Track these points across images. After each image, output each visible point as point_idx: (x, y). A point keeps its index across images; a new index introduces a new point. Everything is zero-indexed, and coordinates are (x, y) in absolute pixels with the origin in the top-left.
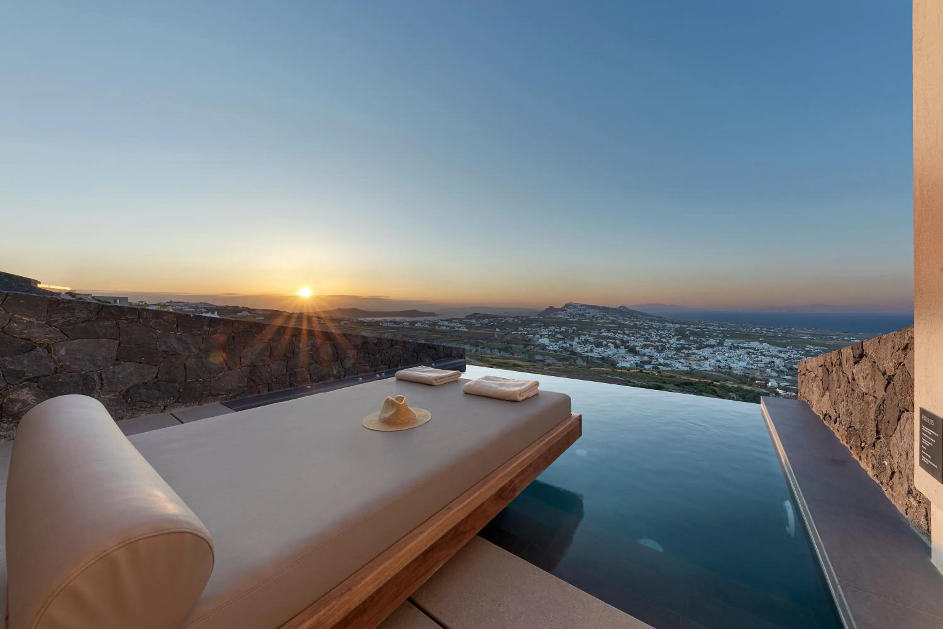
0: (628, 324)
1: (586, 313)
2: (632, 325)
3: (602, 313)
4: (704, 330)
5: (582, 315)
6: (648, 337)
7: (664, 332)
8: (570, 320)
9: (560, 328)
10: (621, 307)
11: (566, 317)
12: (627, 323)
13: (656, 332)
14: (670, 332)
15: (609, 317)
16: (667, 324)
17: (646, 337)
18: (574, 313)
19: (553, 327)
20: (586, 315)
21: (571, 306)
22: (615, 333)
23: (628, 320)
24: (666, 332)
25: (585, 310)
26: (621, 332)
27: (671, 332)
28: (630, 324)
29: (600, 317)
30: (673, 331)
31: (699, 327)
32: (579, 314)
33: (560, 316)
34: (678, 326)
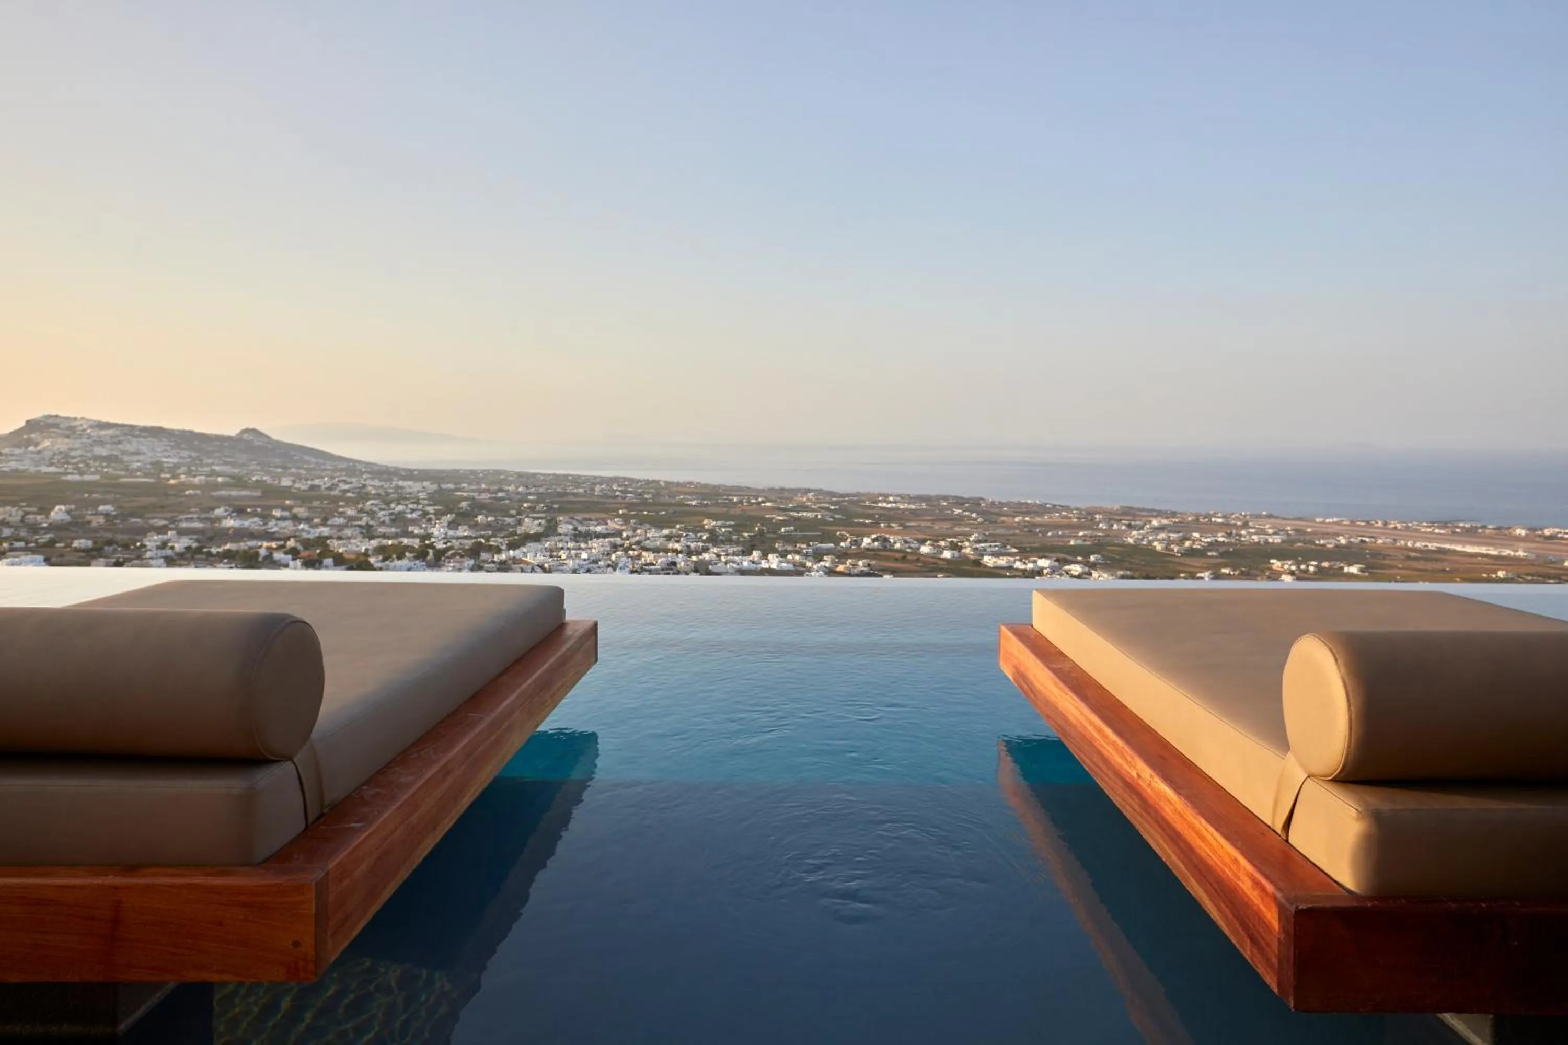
0: (290, 487)
1: (124, 453)
2: (303, 487)
3: (185, 454)
4: (500, 495)
5: (110, 459)
6: (371, 523)
7: (406, 505)
8: (69, 477)
9: (45, 511)
10: (246, 431)
11: (44, 469)
12: (286, 482)
13: (383, 506)
14: (420, 507)
15: (213, 464)
16: (401, 483)
17: (363, 523)
18: (73, 453)
19: (8, 508)
20: (126, 458)
21: (56, 426)
22: (266, 517)
23: (283, 475)
24: (411, 506)
25: (120, 442)
26: (286, 514)
27: (424, 506)
28: (297, 485)
29: (184, 465)
30: (426, 502)
31: (483, 486)
32: (96, 458)
33: (14, 465)
34: (431, 487)
